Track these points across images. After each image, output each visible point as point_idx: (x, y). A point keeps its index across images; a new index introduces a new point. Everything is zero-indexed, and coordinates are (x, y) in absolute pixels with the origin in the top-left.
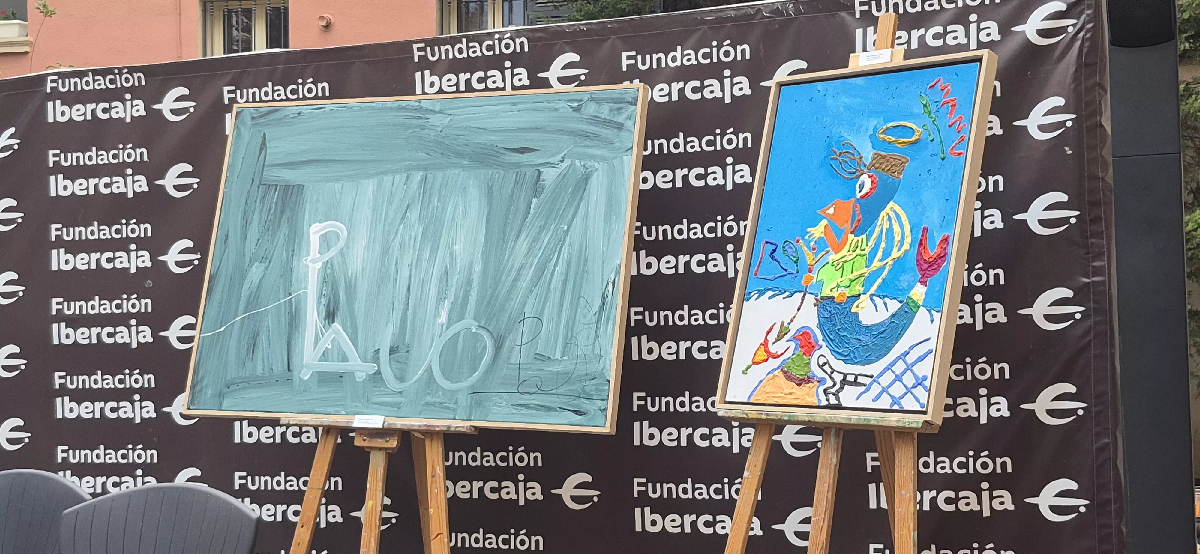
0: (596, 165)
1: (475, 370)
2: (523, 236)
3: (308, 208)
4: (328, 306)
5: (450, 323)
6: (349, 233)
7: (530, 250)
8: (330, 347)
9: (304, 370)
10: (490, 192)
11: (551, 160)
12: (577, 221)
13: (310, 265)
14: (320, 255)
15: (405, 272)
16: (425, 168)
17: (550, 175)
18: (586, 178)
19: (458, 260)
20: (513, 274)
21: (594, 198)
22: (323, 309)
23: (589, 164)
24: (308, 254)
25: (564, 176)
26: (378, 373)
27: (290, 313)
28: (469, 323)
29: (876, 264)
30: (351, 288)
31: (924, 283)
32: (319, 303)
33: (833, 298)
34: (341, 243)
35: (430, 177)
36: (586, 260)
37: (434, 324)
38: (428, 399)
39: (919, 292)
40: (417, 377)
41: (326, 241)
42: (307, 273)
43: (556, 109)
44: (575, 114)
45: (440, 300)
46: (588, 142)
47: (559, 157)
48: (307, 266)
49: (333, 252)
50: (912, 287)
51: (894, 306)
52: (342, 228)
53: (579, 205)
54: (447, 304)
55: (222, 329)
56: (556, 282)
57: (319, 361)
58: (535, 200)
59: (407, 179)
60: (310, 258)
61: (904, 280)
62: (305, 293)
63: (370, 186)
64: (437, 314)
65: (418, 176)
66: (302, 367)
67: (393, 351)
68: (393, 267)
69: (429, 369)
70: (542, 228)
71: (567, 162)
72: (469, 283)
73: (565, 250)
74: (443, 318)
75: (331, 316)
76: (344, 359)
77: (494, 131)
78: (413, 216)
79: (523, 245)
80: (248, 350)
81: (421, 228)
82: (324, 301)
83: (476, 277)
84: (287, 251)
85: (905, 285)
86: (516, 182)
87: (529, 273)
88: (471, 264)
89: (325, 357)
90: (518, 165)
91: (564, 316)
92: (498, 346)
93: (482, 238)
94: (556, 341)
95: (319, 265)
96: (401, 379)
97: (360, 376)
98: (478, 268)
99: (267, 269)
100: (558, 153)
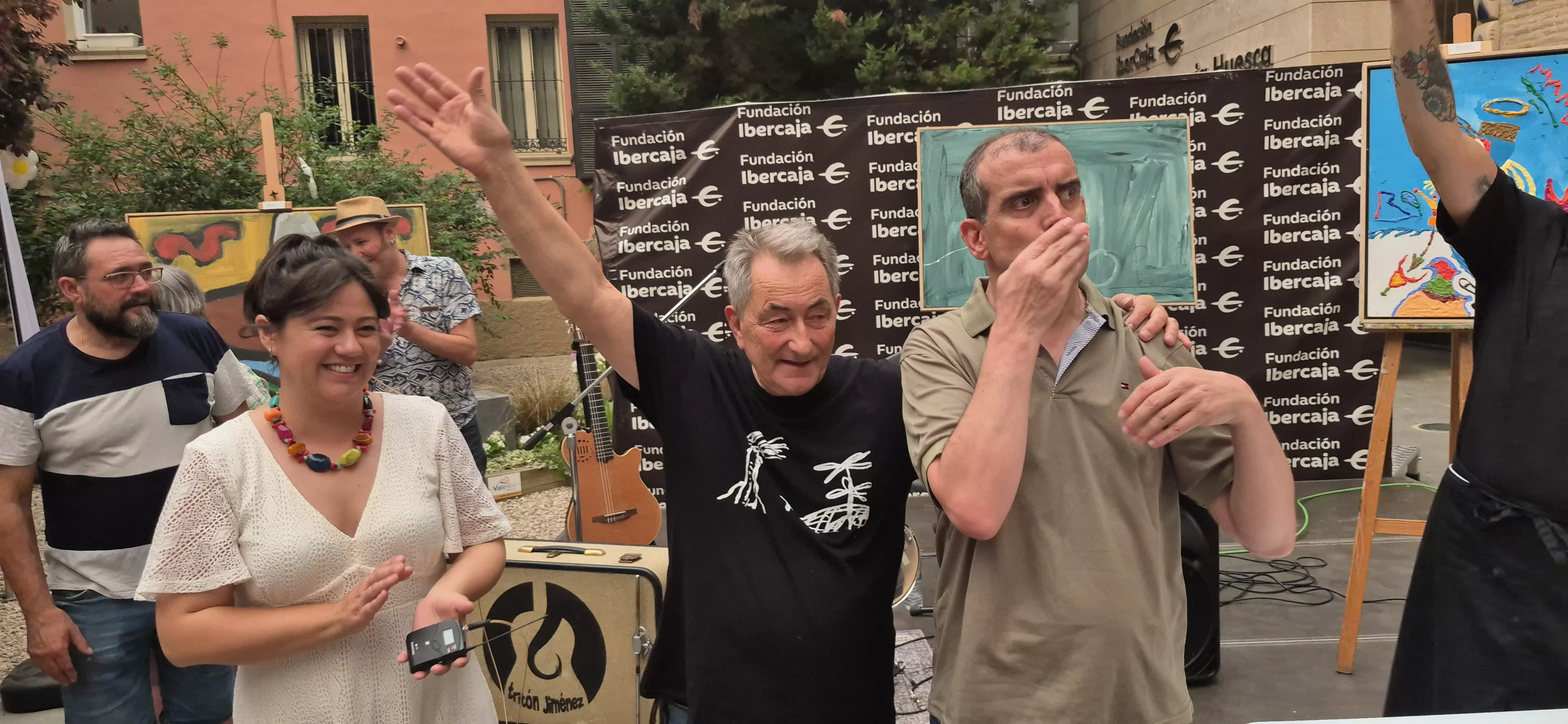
0: (1167, 162)
1: (1110, 276)
2: (1127, 203)
7: (1133, 210)
10: (1102, 177)
11: (1138, 159)
12: (1160, 194)
17: (1139, 168)
18: (1162, 169)
20: (1125, 223)
21: (1168, 180)
23: (1163, 161)
25: (1147, 169)
28: (1102, 251)
36: (1169, 214)
43: (1137, 132)
44: (1149, 134)
46: (1160, 149)
47: (1143, 158)
53: (1159, 185)
56: (1152, 228)
58: (1132, 182)
70: (1140, 197)
71: (1149, 160)
73: (1155, 210)
77: (1099, 143)
79: (1128, 207)
80: (959, 272)
86: (1119, 172)
87: (1136, 222)
90: (1118, 163)
91: (1160, 245)
92: (1122, 263)
93: (1101, 203)
94: (1158, 258)
98: (1102, 220)
100: (1142, 155)
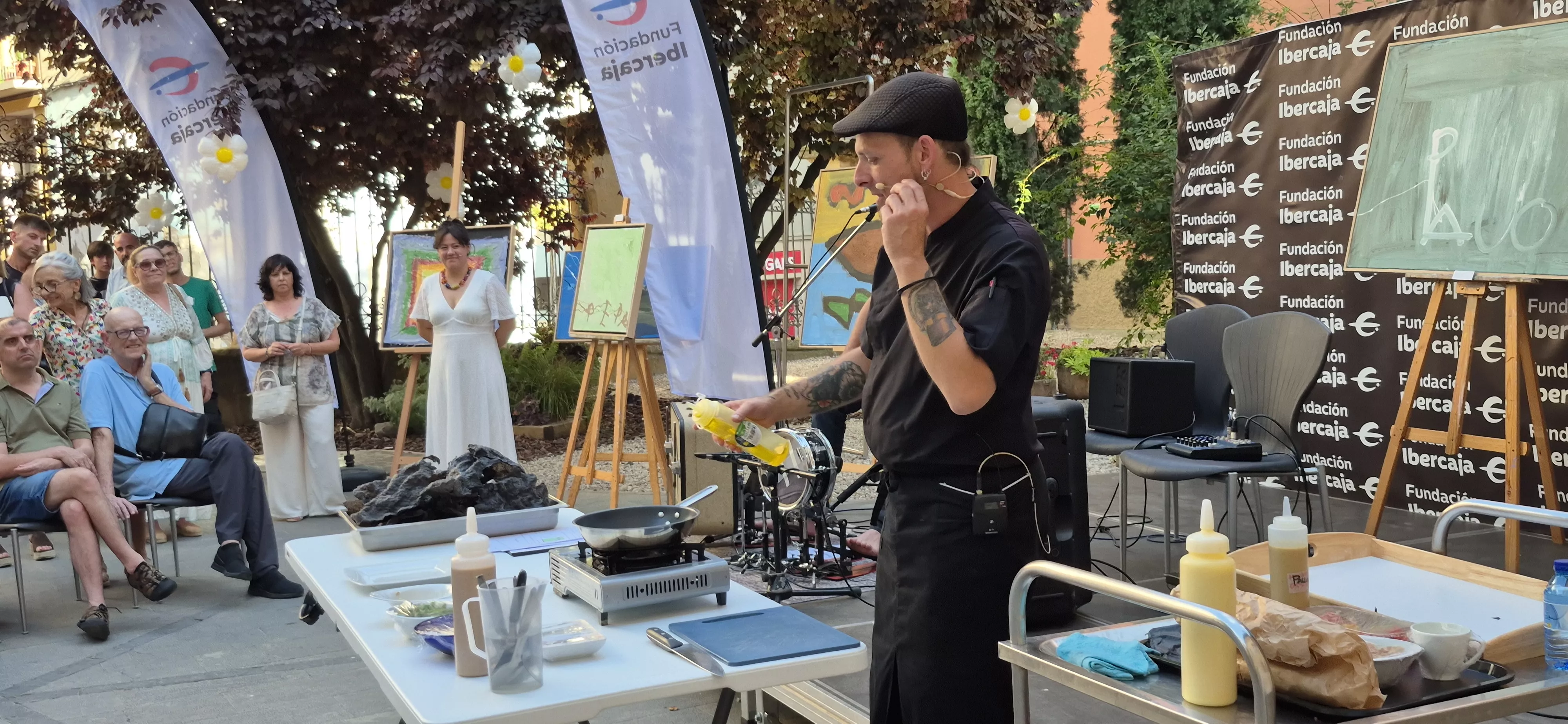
1: (1541, 235)
3: (1432, 119)
4: (1442, 191)
5: (1526, 201)
6: (1459, 136)
8: (1441, 221)
9: (1423, 239)
13: (1432, 161)
14: (1437, 154)
15: (1496, 166)
16: (1516, 83)
19: (1536, 152)
22: (1438, 194)
24: (1430, 153)
26: (1473, 240)
27: (1416, 197)
28: (1539, 200)
30: (1458, 177)
32: (1436, 189)
34: (1454, 144)
35: (1519, 89)
37: (1514, 203)
38: (1507, 258)
40: (1500, 242)
41: (1444, 143)
42: (1428, 168)
45: (1520, 184)
48: (1429, 162)
49: (1448, 151)
52: (1455, 132)
54: (1524, 187)
55: (1371, 211)
57: (1434, 231)
59: (1503, 91)
60: (1432, 156)
62: (1427, 182)
63: (1476, 99)
64: (1517, 194)
65: (1511, 89)
66: (1422, 236)
67: (1484, 223)
68: (1488, 162)
69: (1509, 236)
72: (1542, 170)
74: (1521, 198)
75: (1443, 198)
76: (1450, 229)
78: (1505, 120)
80: (1387, 225)
81: (1510, 129)
82: (1439, 187)
83: (1547, 164)
84: (1417, 151)
88: (1544, 156)
89: (1437, 229)
92: (1559, 218)
95: (1438, 161)
96: (1488, 244)
97: (1461, 242)
99: (1402, 165)
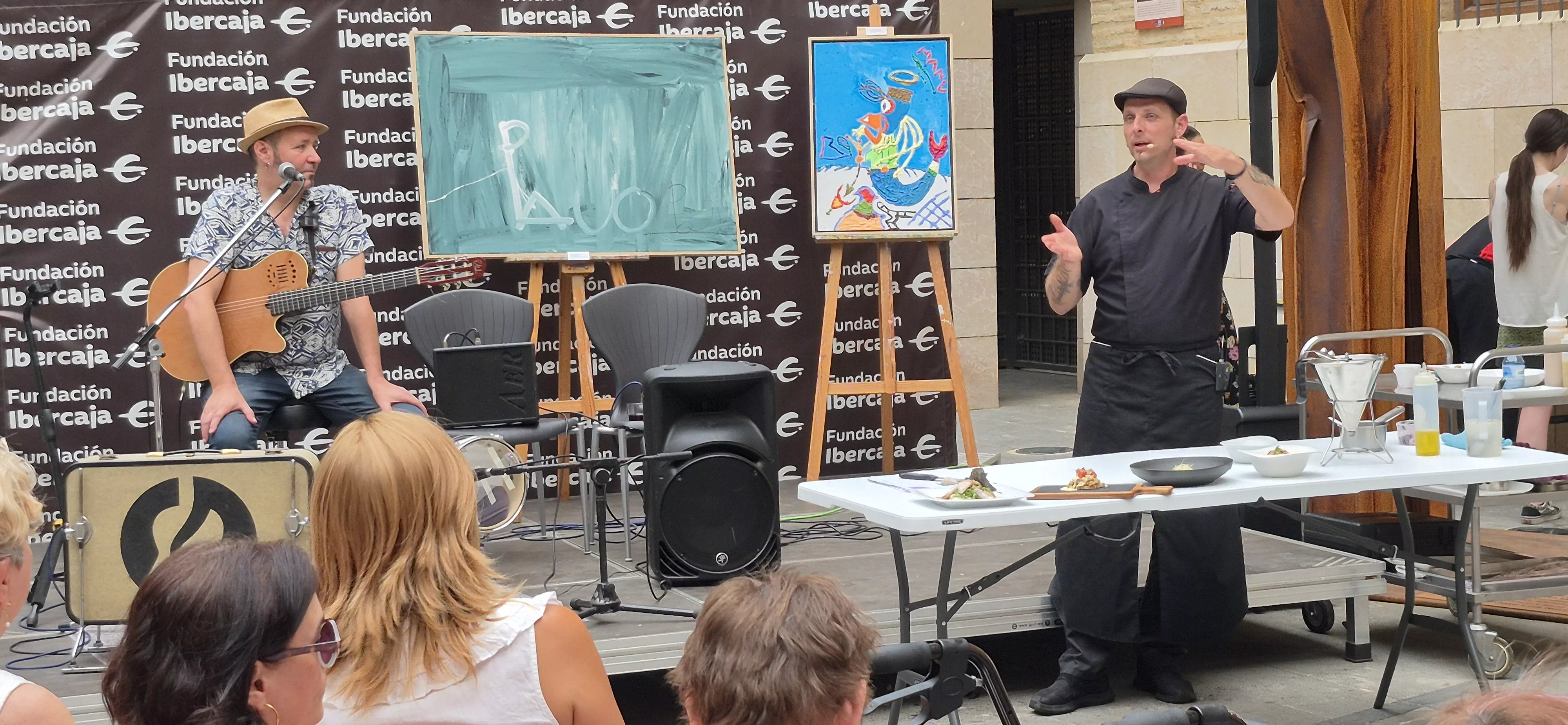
0: (702, 86)
1: (644, 219)
2: (661, 132)
3: (493, 111)
4: (526, 180)
5: (621, 189)
6: (531, 128)
7: (667, 141)
8: (534, 207)
9: (518, 224)
10: (631, 102)
11: (672, 82)
12: (696, 123)
13: (505, 151)
14: (510, 144)
15: (580, 156)
16: (580, 85)
17: (672, 92)
18: (697, 95)
19: (618, 148)
20: (659, 157)
21: (705, 108)
22: (522, 181)
23: (697, 85)
24: (502, 143)
25: (681, 93)
26: (575, 224)
27: (497, 184)
28: (634, 189)
29: (904, 150)
30: (541, 166)
31: (936, 161)
32: (518, 177)
33: (879, 170)
34: (526, 136)
35: (585, 91)
36: (707, 148)
37: (609, 190)
38: (616, 239)
39: (934, 166)
40: (604, 226)
41: (514, 134)
42: (503, 156)
43: (668, 49)
44: (682, 53)
45: (610, 175)
46: (694, 72)
47: (676, 81)
48: (503, 152)
49: (521, 142)
50: (929, 163)
51: (921, 174)
52: (526, 126)
53: (695, 113)
54: (616, 177)
55: (444, 197)
56: (689, 162)
57: (529, 217)
58: (664, 109)
59: (568, 92)
60: (504, 146)
61: (924, 159)
62: (506, 171)
63: (540, 97)
64: (610, 184)
65: (576, 90)
66: (516, 222)
67: (583, 209)
68: (571, 153)
69: (612, 220)
70: (673, 127)
71: (682, 85)
72: (629, 163)
73: (692, 141)
74: (615, 186)
75: (530, 186)
76: (548, 215)
77: (626, 61)
78: (578, 117)
79: (662, 137)
80: (470, 212)
81: (586, 126)
82: (522, 176)
84: (484, 141)
85: (925, 162)
86: (649, 96)
87: (670, 157)
88: (628, 151)
89: (532, 214)
90: (648, 85)
91: (699, 183)
93: (632, 132)
94: (696, 199)
95: (512, 151)
96: (593, 227)
97: (563, 227)
98: (633, 153)
99: (470, 154)
100: (675, 78)
